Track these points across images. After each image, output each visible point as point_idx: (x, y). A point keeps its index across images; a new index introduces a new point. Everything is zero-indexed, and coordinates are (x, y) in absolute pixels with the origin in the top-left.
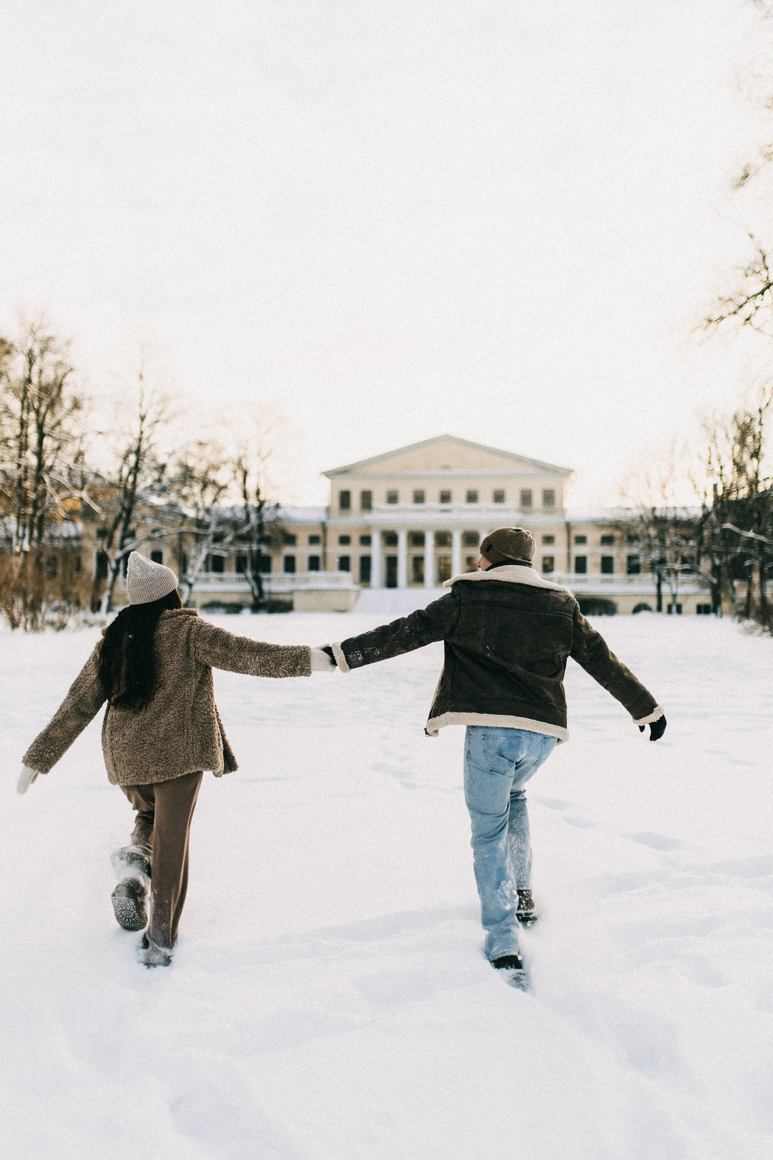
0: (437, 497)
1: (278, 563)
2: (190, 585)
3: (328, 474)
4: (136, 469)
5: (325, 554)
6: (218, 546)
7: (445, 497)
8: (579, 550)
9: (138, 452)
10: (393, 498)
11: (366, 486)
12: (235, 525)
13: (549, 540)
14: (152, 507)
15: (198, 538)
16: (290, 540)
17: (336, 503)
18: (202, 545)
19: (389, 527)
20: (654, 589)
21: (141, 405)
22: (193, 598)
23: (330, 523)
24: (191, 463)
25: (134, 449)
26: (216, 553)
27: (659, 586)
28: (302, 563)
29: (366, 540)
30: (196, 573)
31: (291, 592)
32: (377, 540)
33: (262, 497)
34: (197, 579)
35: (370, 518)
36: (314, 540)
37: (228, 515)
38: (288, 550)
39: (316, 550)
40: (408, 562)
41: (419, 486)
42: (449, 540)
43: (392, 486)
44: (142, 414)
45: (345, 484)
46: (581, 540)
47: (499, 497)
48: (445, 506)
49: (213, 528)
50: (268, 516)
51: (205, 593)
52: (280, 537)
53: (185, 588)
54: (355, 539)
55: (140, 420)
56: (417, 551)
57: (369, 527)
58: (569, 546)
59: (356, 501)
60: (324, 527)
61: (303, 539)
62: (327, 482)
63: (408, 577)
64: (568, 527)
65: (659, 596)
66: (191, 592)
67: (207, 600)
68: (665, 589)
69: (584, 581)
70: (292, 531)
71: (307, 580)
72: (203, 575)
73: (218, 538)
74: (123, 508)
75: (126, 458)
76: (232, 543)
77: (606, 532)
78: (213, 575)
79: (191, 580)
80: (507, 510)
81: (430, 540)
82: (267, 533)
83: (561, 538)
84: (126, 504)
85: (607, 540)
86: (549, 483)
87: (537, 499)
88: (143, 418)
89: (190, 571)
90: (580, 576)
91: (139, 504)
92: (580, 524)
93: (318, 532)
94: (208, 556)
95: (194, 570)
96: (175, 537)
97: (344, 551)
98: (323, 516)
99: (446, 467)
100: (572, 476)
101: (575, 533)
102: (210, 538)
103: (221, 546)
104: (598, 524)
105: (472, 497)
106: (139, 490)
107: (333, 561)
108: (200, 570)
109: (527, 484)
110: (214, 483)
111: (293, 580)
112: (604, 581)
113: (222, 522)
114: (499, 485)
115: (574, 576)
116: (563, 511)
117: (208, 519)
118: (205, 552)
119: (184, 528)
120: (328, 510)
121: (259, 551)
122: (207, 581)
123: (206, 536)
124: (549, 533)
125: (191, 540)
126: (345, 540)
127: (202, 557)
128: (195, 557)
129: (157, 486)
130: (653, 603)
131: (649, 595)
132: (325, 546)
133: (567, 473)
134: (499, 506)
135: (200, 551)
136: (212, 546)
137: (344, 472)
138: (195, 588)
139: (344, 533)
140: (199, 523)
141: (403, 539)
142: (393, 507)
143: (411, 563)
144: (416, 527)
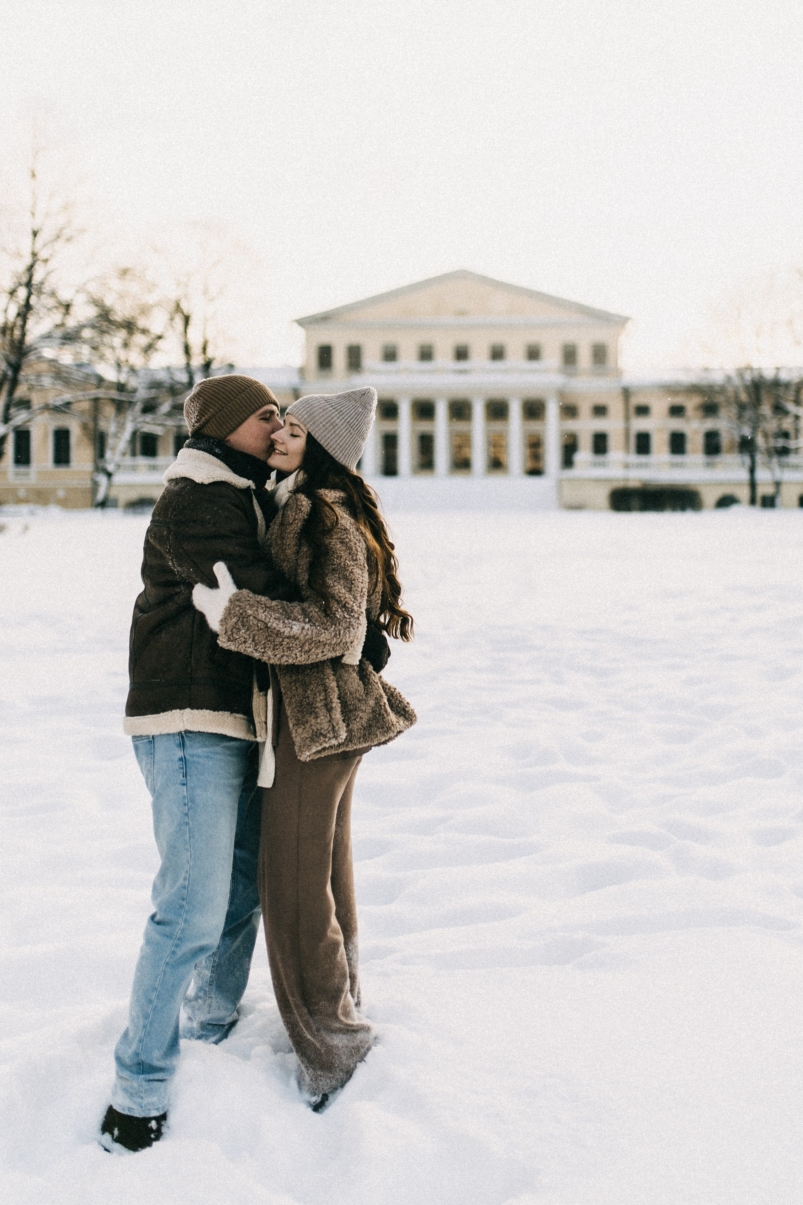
0: (452, 353)
2: (109, 475)
3: (301, 322)
4: (26, 310)
6: (149, 418)
7: (461, 354)
8: (640, 424)
9: (28, 284)
10: (390, 355)
11: (354, 338)
12: (174, 390)
13: (600, 411)
14: (53, 362)
15: (121, 407)
17: (314, 361)
18: (125, 418)
19: (388, 394)
20: (744, 475)
21: (33, 214)
22: (113, 493)
23: (304, 387)
24: (108, 302)
25: (25, 280)
26: (147, 429)
27: (752, 471)
30: (117, 458)
33: (210, 353)
34: (118, 466)
35: (360, 380)
37: (162, 376)
40: (413, 442)
41: (426, 337)
42: (467, 411)
43: (390, 339)
44: (36, 230)
45: (325, 336)
46: (643, 411)
47: (533, 354)
48: (462, 365)
51: (131, 486)
53: (102, 479)
55: (31, 236)
56: (424, 426)
58: (627, 418)
59: (339, 358)
62: (300, 332)
63: (412, 461)
64: (626, 393)
65: (753, 485)
66: (110, 485)
67: (134, 495)
68: (763, 475)
69: (646, 465)
72: (128, 460)
73: (149, 408)
74: (9, 364)
75: (12, 293)
76: (168, 414)
77: (678, 400)
78: (142, 461)
79: (110, 468)
80: (545, 371)
81: (442, 411)
83: (616, 408)
84: (13, 358)
85: (677, 411)
86: (600, 335)
87: (584, 357)
88: (35, 234)
89: (108, 454)
90: (643, 459)
91: (32, 357)
92: (643, 389)
94: (134, 434)
95: (114, 454)
96: (86, 405)
98: (295, 380)
99: (462, 313)
100: (629, 325)
101: (636, 400)
102: (138, 407)
103: (154, 419)
104: (670, 389)
105: (497, 354)
106: (29, 339)
108: (124, 454)
109: (570, 336)
110: (144, 332)
112: (674, 465)
113: (156, 385)
114: (533, 338)
115: (634, 458)
116: (618, 373)
117: (133, 383)
118: (129, 428)
119: (101, 393)
120: (302, 371)
122: (134, 468)
123: (131, 403)
124: (601, 401)
125: (109, 410)
127: (127, 435)
128: (116, 435)
129: (59, 333)
130: (744, 493)
131: (739, 484)
133: (621, 321)
134: (534, 365)
135: (121, 427)
136: (140, 419)
137: (323, 318)
138: (118, 479)
140: (121, 387)
141: (405, 411)
142: (390, 366)
143: (416, 442)
144: (424, 394)
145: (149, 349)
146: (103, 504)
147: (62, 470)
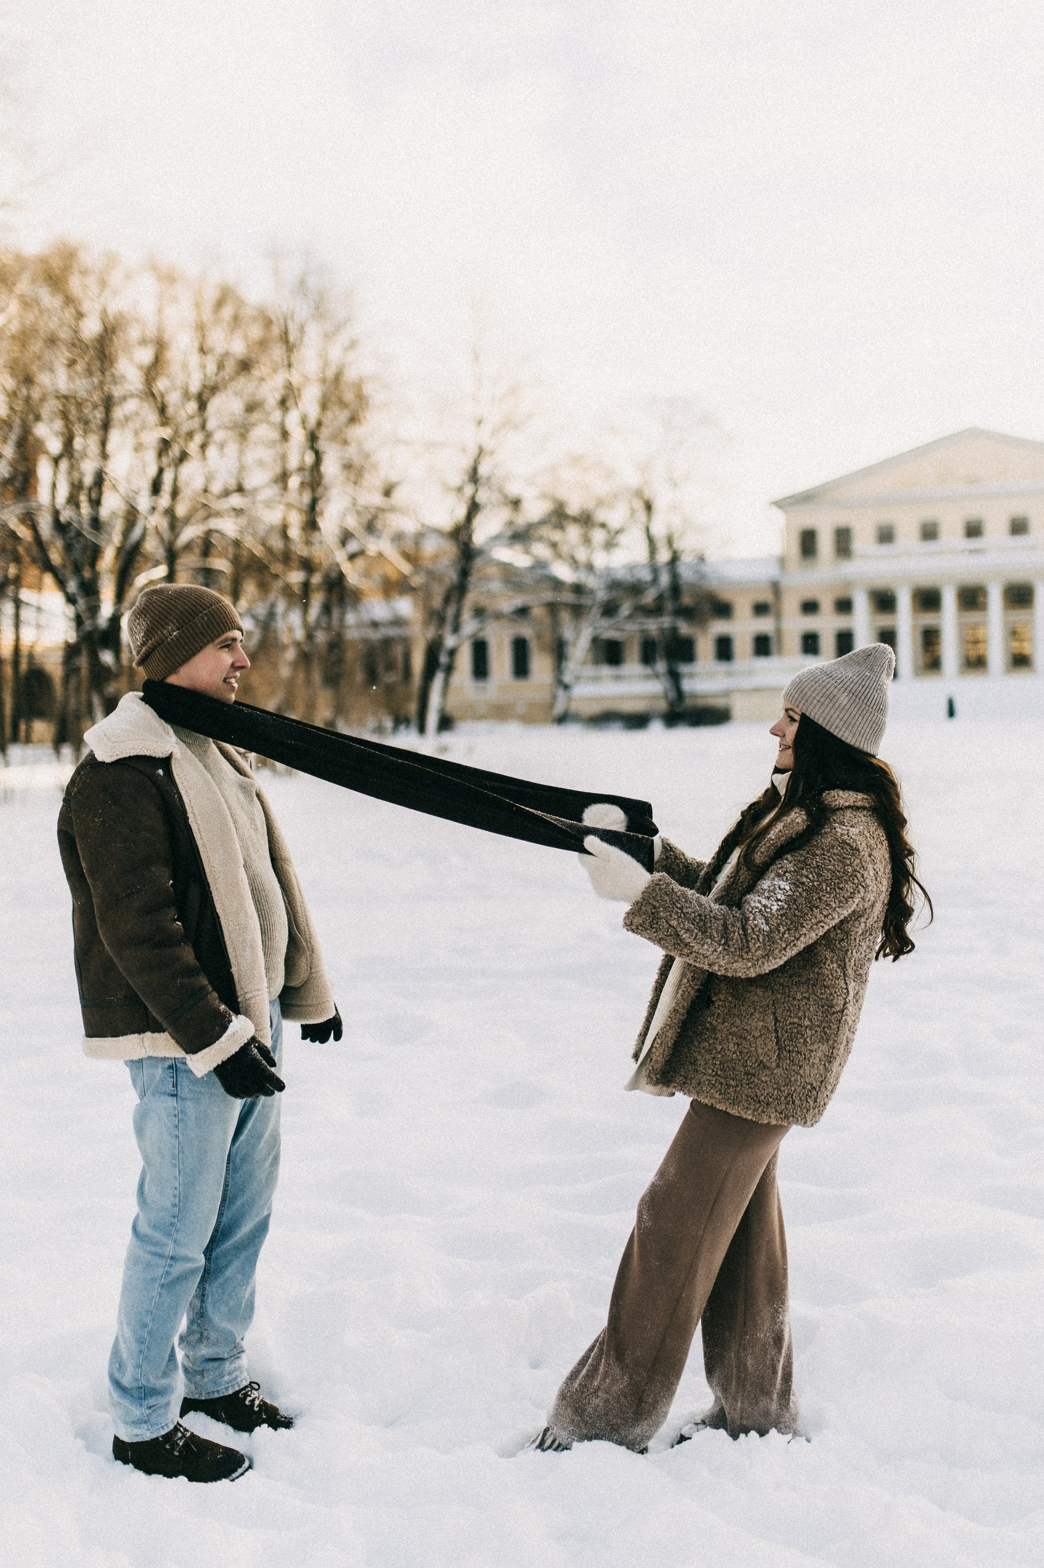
0: (960, 530)
1: (705, 647)
2: (567, 688)
3: (781, 504)
5: (779, 631)
6: (608, 622)
7: (973, 530)
10: (886, 536)
11: (842, 519)
12: (635, 589)
14: (500, 565)
15: (578, 611)
16: (723, 610)
17: (795, 549)
18: (582, 623)
19: (881, 583)
21: (478, 403)
22: (573, 706)
23: (786, 582)
24: (565, 495)
25: (470, 475)
26: (607, 634)
28: (743, 646)
29: (844, 606)
30: (577, 668)
31: (727, 694)
32: (862, 605)
33: (676, 546)
34: (578, 678)
35: (850, 569)
36: (761, 609)
37: (623, 575)
38: (719, 627)
39: (765, 625)
40: (914, 638)
41: (928, 513)
42: (981, 599)
43: (885, 517)
44: (480, 419)
45: (807, 519)
48: (975, 543)
49: (602, 595)
50: (686, 573)
52: (707, 608)
54: (827, 605)
55: (475, 426)
56: (928, 619)
57: (848, 584)
59: (825, 544)
60: (776, 588)
61: (743, 609)
62: (779, 517)
63: (915, 661)
66: (568, 699)
67: (595, 709)
70: (725, 595)
71: (750, 673)
72: (590, 670)
73: (609, 610)
74: (456, 570)
75: (458, 490)
76: (630, 617)
78: (606, 671)
79: (569, 680)
81: (949, 600)
82: (687, 600)
84: (460, 564)
88: (480, 423)
89: (568, 665)
91: (479, 562)
93: (767, 596)
94: (593, 640)
95: (573, 664)
96: (543, 611)
97: (810, 623)
98: (773, 572)
99: (973, 480)
102: (596, 610)
103: (614, 623)
105: (1018, 527)
106: (478, 541)
107: (793, 641)
108: (585, 664)
110: (603, 526)
111: (729, 674)
113: (615, 585)
117: (591, 582)
118: (588, 634)
119: (557, 597)
120: (782, 562)
121: (674, 630)
122: (596, 679)
123: (588, 607)
125: (566, 616)
126: (810, 607)
127: (586, 642)
128: (575, 642)
132: (778, 616)
135: (581, 632)
136: (599, 624)
137: (806, 498)
138: (576, 691)
139: (809, 595)
140: (578, 589)
141: (904, 602)
142: (885, 549)
143: (919, 638)
144: (926, 581)
145: (610, 545)
146: (562, 719)
147: (521, 683)
